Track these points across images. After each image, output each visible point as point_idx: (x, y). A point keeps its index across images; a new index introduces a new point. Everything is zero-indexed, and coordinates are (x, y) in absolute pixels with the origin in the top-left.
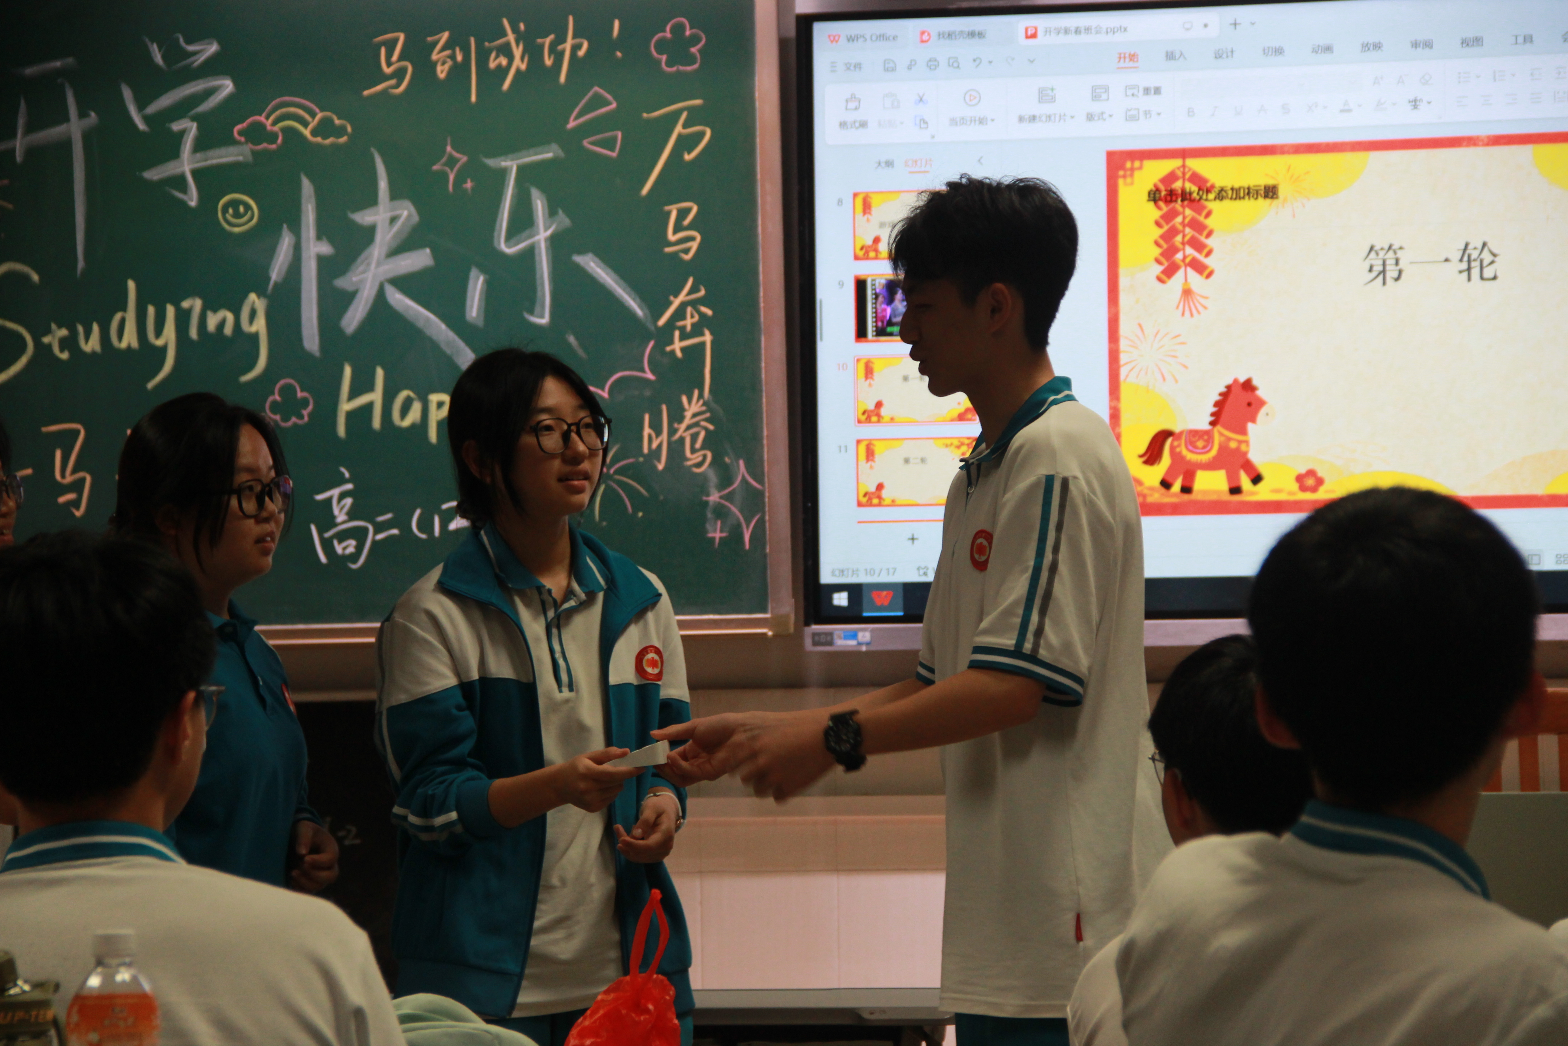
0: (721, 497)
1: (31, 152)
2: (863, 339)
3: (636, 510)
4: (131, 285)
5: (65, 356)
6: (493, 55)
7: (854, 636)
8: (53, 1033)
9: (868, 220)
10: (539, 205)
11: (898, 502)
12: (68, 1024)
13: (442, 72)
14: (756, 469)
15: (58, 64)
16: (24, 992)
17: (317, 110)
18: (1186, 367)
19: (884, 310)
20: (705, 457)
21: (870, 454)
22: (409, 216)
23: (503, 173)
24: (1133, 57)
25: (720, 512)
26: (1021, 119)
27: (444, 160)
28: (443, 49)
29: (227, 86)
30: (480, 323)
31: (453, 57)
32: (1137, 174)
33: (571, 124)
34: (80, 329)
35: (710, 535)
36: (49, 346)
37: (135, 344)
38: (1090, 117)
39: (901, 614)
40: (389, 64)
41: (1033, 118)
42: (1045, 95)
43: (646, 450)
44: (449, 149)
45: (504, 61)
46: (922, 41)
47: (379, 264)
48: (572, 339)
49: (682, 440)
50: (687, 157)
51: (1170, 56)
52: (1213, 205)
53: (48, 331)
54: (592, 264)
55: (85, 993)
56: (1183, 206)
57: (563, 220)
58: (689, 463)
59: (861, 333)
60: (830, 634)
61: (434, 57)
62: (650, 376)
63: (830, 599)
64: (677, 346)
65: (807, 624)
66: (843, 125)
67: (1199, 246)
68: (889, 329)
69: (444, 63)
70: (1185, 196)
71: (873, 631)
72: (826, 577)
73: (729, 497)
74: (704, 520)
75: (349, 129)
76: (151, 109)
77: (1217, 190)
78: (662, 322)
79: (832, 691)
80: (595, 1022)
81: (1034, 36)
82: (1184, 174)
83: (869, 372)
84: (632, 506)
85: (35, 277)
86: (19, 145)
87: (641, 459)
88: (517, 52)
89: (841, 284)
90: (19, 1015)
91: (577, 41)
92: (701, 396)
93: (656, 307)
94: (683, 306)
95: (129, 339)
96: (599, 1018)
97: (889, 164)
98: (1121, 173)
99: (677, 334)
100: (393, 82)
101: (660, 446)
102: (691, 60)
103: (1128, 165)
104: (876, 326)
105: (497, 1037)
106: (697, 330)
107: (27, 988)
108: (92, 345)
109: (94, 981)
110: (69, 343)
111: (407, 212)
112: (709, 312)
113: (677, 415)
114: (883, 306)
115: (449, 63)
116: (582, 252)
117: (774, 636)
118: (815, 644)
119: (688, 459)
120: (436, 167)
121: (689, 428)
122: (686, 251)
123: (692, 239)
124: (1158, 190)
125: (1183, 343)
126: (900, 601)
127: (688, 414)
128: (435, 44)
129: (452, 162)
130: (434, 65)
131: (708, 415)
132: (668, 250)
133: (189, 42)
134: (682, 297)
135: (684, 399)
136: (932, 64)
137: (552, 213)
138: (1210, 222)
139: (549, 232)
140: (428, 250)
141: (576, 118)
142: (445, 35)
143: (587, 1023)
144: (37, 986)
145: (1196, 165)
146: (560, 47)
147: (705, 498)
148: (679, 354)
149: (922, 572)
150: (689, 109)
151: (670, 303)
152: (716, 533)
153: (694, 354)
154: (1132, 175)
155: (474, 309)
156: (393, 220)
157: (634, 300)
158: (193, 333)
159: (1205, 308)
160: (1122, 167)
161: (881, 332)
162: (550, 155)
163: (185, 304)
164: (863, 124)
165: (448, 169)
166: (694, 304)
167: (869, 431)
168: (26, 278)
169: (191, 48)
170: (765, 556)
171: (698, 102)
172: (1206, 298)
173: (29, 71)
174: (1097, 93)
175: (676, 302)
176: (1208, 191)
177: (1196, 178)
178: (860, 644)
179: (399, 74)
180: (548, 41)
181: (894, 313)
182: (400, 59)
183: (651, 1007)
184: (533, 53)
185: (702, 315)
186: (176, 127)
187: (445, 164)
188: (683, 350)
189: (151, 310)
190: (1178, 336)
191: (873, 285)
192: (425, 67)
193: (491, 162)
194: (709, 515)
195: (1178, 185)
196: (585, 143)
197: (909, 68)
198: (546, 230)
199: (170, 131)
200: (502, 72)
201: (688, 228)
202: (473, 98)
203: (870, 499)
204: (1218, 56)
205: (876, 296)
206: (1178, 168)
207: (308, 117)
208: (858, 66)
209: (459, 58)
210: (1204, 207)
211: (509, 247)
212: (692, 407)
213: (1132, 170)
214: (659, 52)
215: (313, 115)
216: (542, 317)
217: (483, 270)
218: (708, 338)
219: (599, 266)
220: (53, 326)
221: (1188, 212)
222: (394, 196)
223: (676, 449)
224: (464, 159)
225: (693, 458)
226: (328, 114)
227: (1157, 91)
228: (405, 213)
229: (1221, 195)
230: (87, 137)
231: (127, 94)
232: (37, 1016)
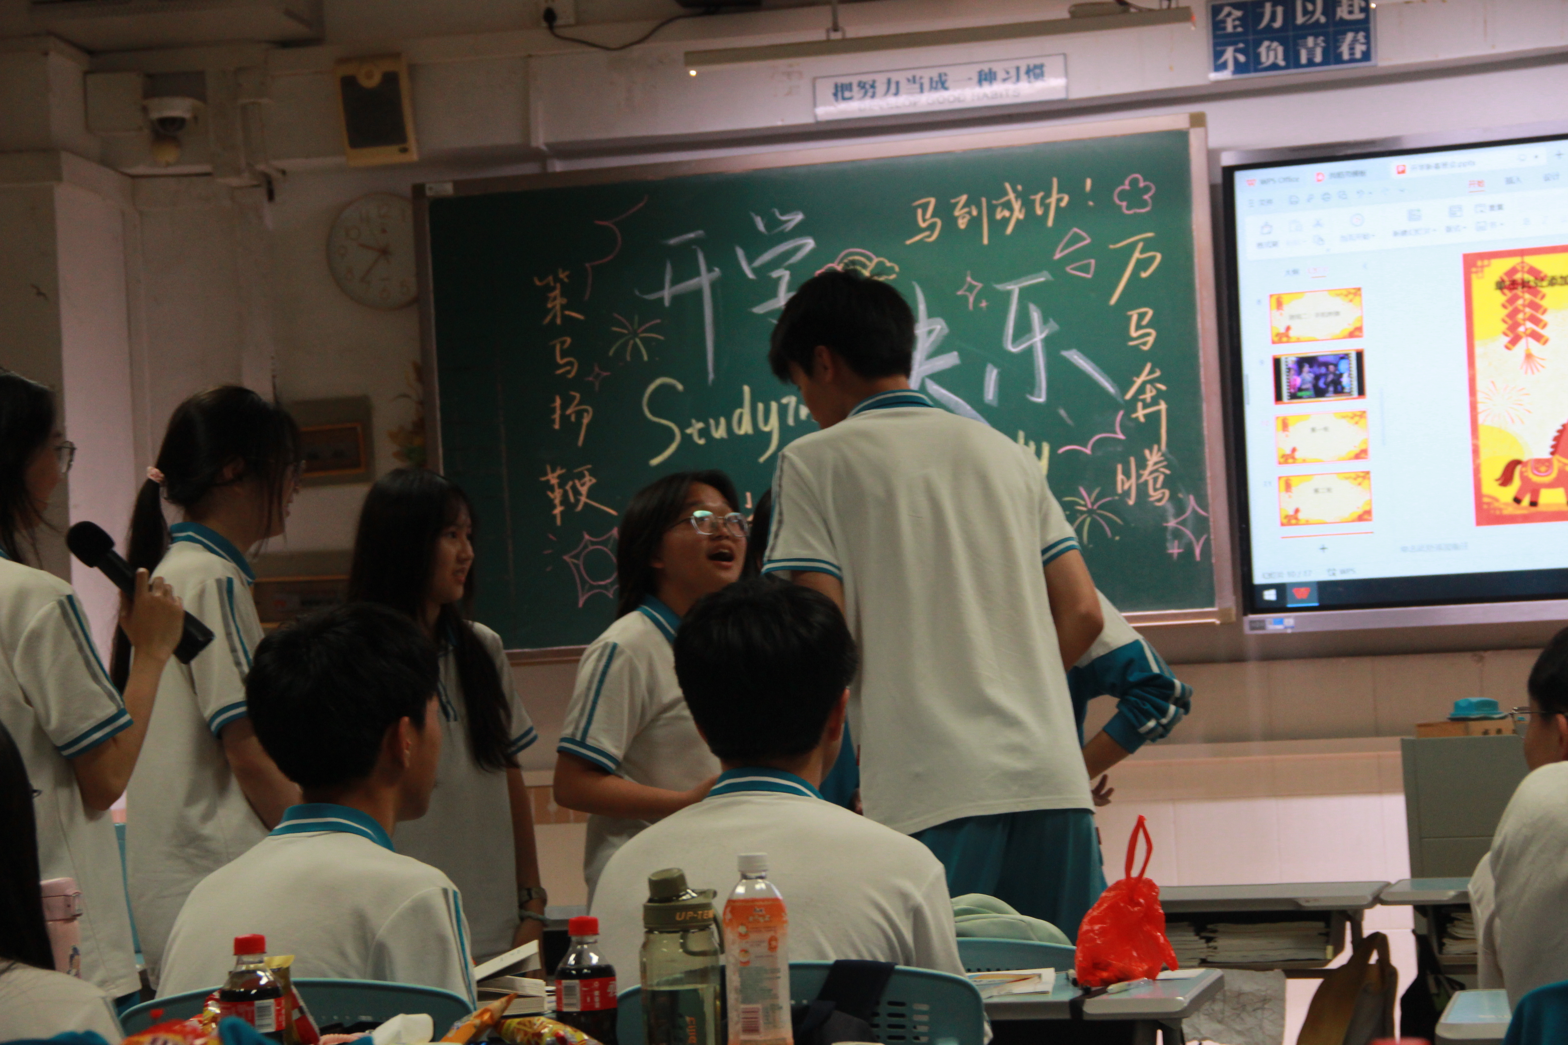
0: (1178, 523)
1: (676, 299)
2: (1279, 402)
3: (1114, 535)
4: (746, 389)
5: (702, 442)
6: (999, 209)
7: (1281, 622)
8: (713, 927)
9: (1281, 314)
10: (1035, 316)
11: (1311, 522)
12: (725, 919)
13: (962, 224)
14: (1202, 501)
15: (692, 235)
16: (693, 897)
17: (873, 256)
18: (1529, 412)
19: (1295, 380)
20: (1164, 494)
21: (1288, 487)
22: (942, 329)
23: (1009, 294)
24: (1480, 183)
25: (1177, 534)
26: (1396, 234)
27: (965, 287)
28: (964, 207)
29: (810, 244)
30: (995, 404)
31: (969, 213)
32: (1486, 270)
33: (1058, 256)
34: (712, 422)
35: (1170, 551)
36: (690, 436)
37: (750, 431)
38: (1449, 229)
39: (1316, 604)
40: (924, 220)
41: (1404, 233)
42: (1413, 215)
43: (1119, 491)
44: (969, 279)
45: (1007, 213)
46: (1319, 181)
47: (921, 365)
48: (1062, 412)
49: (1146, 483)
50: (1144, 275)
51: (1509, 181)
52: (1546, 290)
53: (690, 425)
54: (1076, 357)
55: (735, 898)
56: (1523, 292)
57: (1053, 326)
58: (1152, 499)
59: (1278, 398)
60: (1263, 621)
61: (957, 213)
62: (1121, 436)
63: (1261, 596)
64: (1140, 414)
65: (1245, 614)
66: (1260, 245)
67: (1535, 321)
68: (1300, 394)
69: (964, 217)
70: (1525, 284)
71: (1296, 618)
72: (1259, 578)
73: (1183, 523)
74: (1164, 540)
75: (897, 269)
76: (758, 263)
77: (1549, 279)
78: (1129, 396)
79: (1265, 663)
80: (1100, 913)
81: (1403, 172)
82: (1523, 267)
83: (1285, 426)
84: (1112, 533)
85: (680, 387)
86: (667, 294)
87: (1117, 498)
88: (1017, 205)
89: (1262, 362)
90: (690, 914)
91: (1060, 195)
92: (1159, 450)
93: (1124, 384)
94: (1144, 384)
95: (746, 428)
96: (1105, 910)
97: (1295, 272)
98: (1474, 269)
99: (1140, 405)
100: (927, 233)
101: (1130, 488)
102: (1144, 204)
103: (1479, 263)
104: (1290, 393)
105: (1029, 924)
106: (1155, 401)
107: (694, 895)
108: (720, 433)
109: (741, 890)
110: (704, 433)
111: (940, 326)
112: (1163, 387)
113: (1142, 464)
114: (1295, 377)
115: (968, 217)
116: (1068, 347)
117: (1221, 624)
118: (1253, 628)
119: (1151, 496)
120: (960, 293)
121: (1152, 473)
122: (1145, 344)
123: (1148, 334)
124: (1503, 281)
125: (1527, 394)
126: (1315, 594)
127: (1150, 463)
128: (956, 204)
129: (971, 288)
130: (955, 219)
131: (1165, 463)
132: (1131, 343)
133: (782, 214)
134: (1143, 377)
135: (1147, 452)
136: (1326, 197)
137: (1045, 321)
138: (1544, 303)
139: (1043, 335)
140: (955, 353)
141: (1062, 250)
142: (964, 198)
143: (1095, 913)
144: (701, 893)
145: (1533, 261)
146: (1048, 201)
147: (1165, 524)
148: (1142, 419)
149: (1331, 572)
150: (1144, 240)
151: (1133, 383)
152: (1174, 549)
153: (1153, 419)
154: (1482, 271)
155: (990, 393)
156: (930, 332)
157: (1107, 381)
158: (791, 421)
159: (1543, 367)
160: (1475, 265)
161: (1293, 396)
162: (1042, 279)
163: (784, 401)
164: (1275, 244)
165: (967, 293)
166: (1152, 382)
167: (1288, 470)
168: (672, 388)
169: (784, 218)
170: (1211, 565)
171: (1150, 235)
172: (1543, 359)
173: (673, 241)
174: (1453, 212)
175: (1139, 382)
176: (1542, 279)
177: (1533, 271)
178: (1286, 628)
179: (932, 227)
180: (1038, 197)
181: (1303, 382)
182: (933, 216)
183: (1142, 901)
184: (1028, 205)
185: (1158, 390)
186: (775, 274)
187: (966, 290)
188: (1146, 416)
189: (761, 406)
190: (1523, 389)
191: (1286, 362)
192: (950, 221)
193: (1000, 287)
194: (1169, 537)
195: (1518, 277)
196: (1069, 269)
197: (1309, 200)
198: (1041, 332)
199: (770, 278)
200: (1006, 221)
201: (1147, 326)
202: (986, 241)
203: (1289, 520)
204: (1547, 178)
205: (1289, 369)
206: (1518, 264)
207: (867, 263)
208: (1270, 202)
209: (975, 213)
210: (1539, 292)
211: (1014, 347)
212: (1153, 457)
213: (1483, 267)
214: (1121, 200)
215: (870, 259)
216: (1039, 397)
217: (996, 365)
218: (1163, 406)
219: (1081, 359)
220: (694, 421)
221: (1527, 296)
222: (931, 315)
223: (1142, 489)
224: (979, 285)
225: (1154, 495)
226: (881, 259)
227: (1500, 207)
228: (938, 327)
229: (1553, 282)
230: (714, 286)
231: (740, 253)
232: (702, 914)
